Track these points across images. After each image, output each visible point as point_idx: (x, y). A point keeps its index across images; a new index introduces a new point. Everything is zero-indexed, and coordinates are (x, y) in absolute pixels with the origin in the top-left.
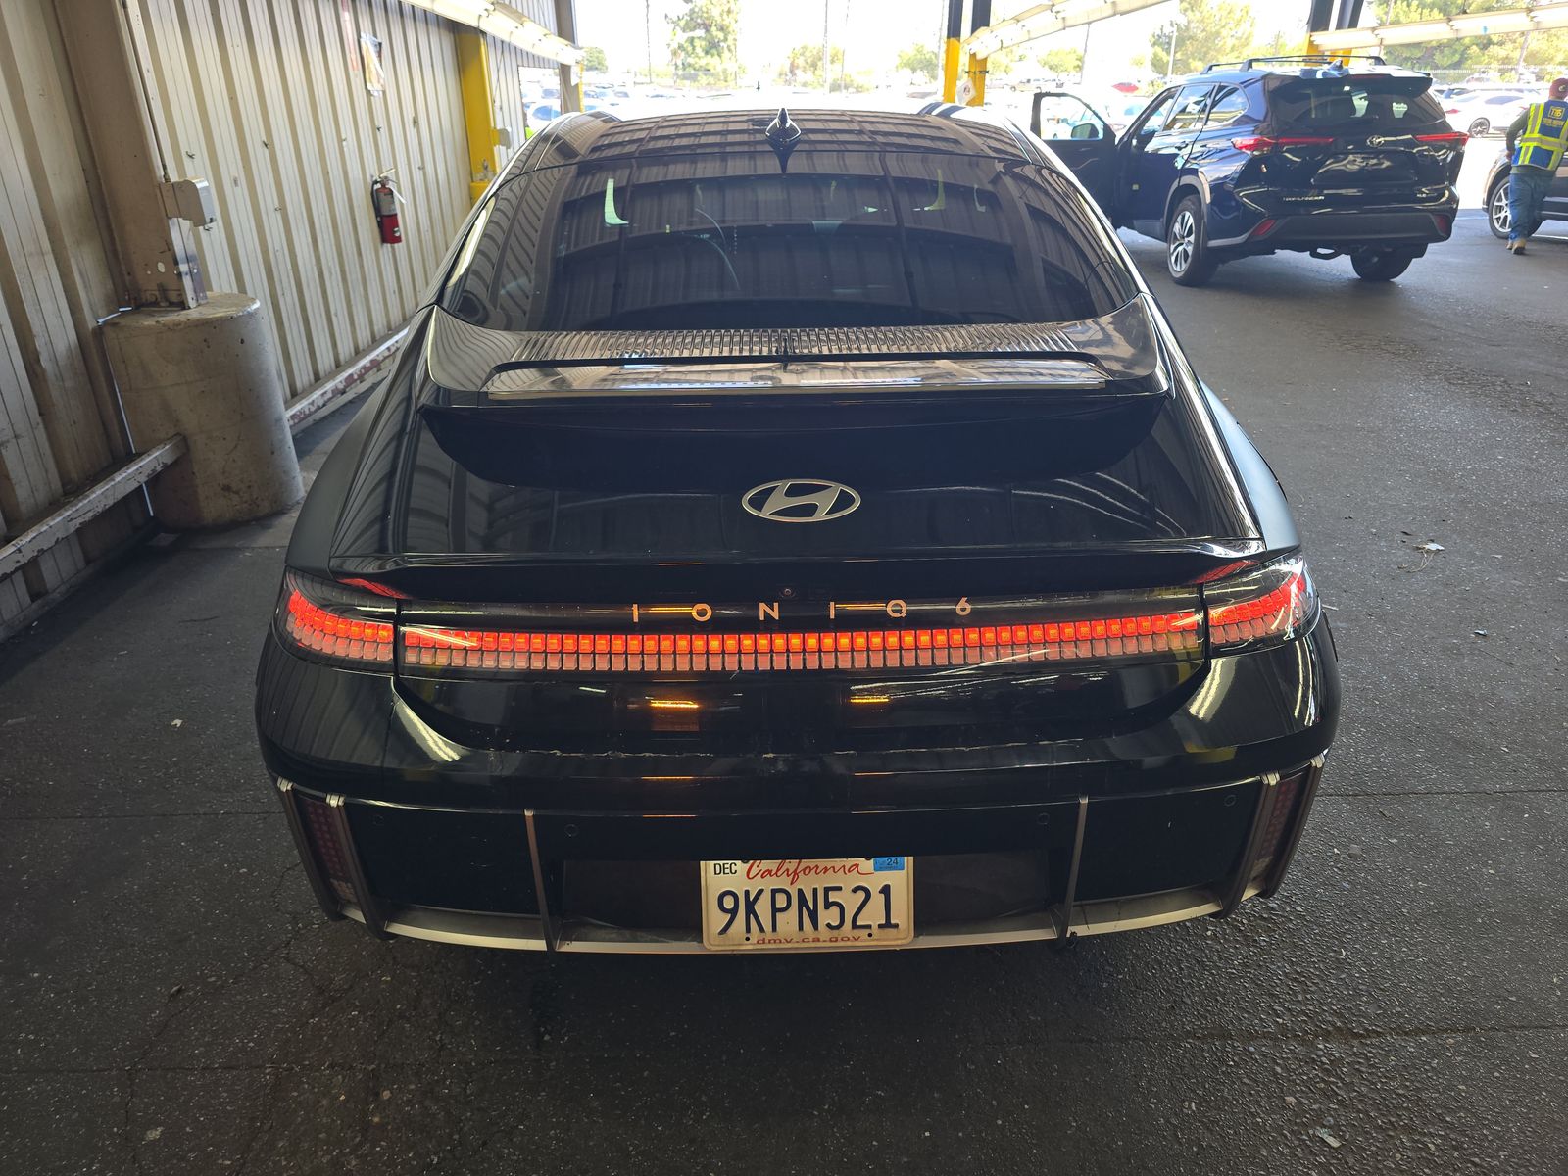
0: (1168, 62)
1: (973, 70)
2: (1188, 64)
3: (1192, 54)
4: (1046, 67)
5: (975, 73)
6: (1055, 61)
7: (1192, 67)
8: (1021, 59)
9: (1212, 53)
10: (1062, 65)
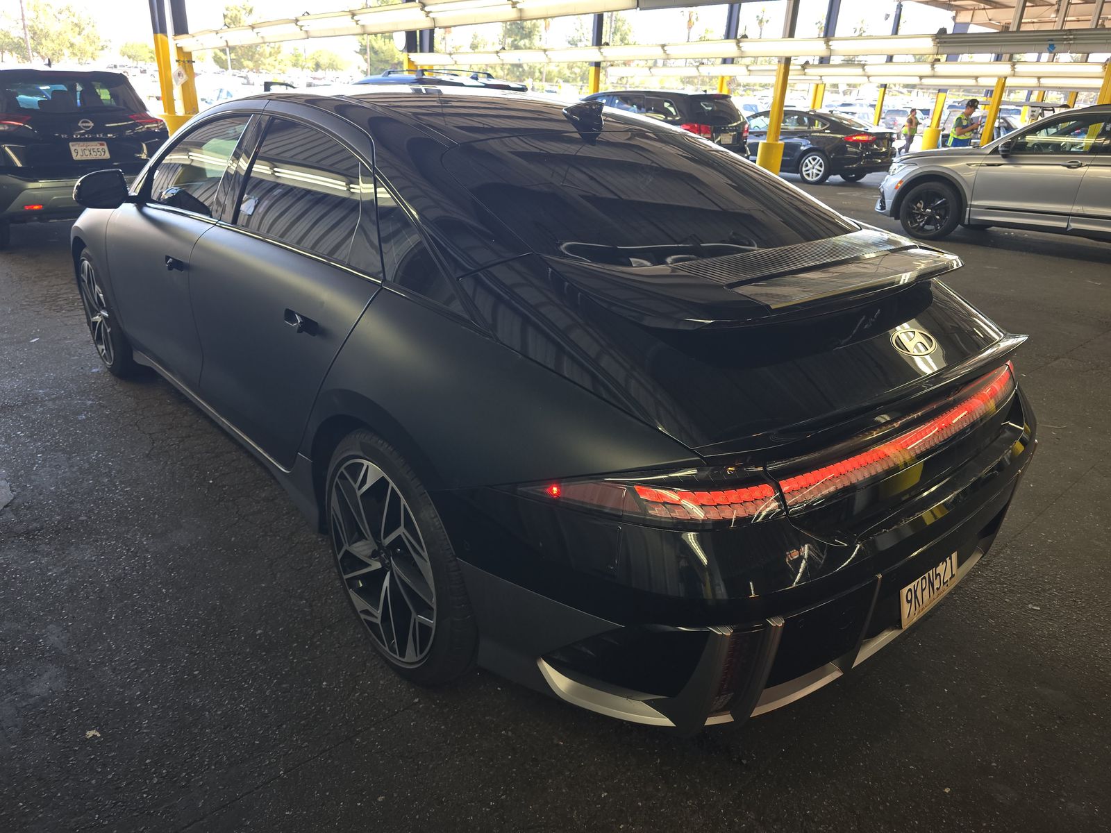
0: (226, 60)
1: (182, 59)
2: (242, 63)
3: (242, 55)
4: (126, 56)
5: (184, 62)
6: (132, 52)
7: (245, 65)
8: (103, 49)
9: (257, 56)
10: (140, 56)
